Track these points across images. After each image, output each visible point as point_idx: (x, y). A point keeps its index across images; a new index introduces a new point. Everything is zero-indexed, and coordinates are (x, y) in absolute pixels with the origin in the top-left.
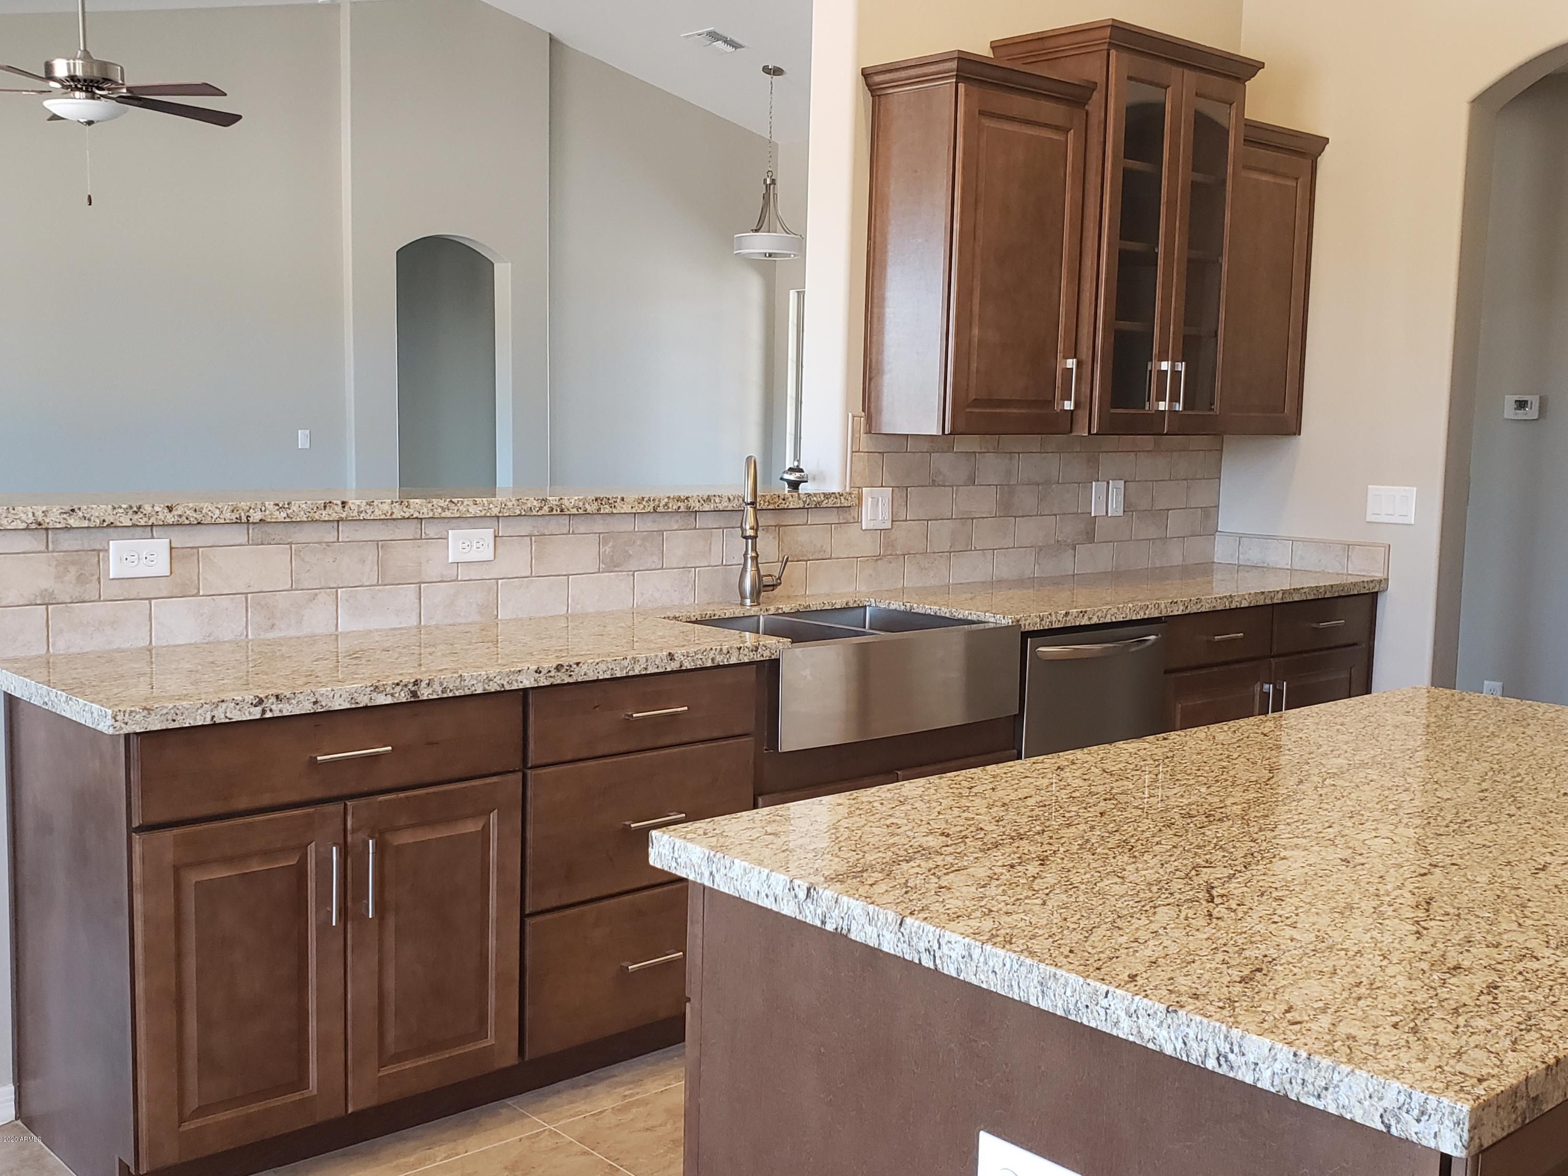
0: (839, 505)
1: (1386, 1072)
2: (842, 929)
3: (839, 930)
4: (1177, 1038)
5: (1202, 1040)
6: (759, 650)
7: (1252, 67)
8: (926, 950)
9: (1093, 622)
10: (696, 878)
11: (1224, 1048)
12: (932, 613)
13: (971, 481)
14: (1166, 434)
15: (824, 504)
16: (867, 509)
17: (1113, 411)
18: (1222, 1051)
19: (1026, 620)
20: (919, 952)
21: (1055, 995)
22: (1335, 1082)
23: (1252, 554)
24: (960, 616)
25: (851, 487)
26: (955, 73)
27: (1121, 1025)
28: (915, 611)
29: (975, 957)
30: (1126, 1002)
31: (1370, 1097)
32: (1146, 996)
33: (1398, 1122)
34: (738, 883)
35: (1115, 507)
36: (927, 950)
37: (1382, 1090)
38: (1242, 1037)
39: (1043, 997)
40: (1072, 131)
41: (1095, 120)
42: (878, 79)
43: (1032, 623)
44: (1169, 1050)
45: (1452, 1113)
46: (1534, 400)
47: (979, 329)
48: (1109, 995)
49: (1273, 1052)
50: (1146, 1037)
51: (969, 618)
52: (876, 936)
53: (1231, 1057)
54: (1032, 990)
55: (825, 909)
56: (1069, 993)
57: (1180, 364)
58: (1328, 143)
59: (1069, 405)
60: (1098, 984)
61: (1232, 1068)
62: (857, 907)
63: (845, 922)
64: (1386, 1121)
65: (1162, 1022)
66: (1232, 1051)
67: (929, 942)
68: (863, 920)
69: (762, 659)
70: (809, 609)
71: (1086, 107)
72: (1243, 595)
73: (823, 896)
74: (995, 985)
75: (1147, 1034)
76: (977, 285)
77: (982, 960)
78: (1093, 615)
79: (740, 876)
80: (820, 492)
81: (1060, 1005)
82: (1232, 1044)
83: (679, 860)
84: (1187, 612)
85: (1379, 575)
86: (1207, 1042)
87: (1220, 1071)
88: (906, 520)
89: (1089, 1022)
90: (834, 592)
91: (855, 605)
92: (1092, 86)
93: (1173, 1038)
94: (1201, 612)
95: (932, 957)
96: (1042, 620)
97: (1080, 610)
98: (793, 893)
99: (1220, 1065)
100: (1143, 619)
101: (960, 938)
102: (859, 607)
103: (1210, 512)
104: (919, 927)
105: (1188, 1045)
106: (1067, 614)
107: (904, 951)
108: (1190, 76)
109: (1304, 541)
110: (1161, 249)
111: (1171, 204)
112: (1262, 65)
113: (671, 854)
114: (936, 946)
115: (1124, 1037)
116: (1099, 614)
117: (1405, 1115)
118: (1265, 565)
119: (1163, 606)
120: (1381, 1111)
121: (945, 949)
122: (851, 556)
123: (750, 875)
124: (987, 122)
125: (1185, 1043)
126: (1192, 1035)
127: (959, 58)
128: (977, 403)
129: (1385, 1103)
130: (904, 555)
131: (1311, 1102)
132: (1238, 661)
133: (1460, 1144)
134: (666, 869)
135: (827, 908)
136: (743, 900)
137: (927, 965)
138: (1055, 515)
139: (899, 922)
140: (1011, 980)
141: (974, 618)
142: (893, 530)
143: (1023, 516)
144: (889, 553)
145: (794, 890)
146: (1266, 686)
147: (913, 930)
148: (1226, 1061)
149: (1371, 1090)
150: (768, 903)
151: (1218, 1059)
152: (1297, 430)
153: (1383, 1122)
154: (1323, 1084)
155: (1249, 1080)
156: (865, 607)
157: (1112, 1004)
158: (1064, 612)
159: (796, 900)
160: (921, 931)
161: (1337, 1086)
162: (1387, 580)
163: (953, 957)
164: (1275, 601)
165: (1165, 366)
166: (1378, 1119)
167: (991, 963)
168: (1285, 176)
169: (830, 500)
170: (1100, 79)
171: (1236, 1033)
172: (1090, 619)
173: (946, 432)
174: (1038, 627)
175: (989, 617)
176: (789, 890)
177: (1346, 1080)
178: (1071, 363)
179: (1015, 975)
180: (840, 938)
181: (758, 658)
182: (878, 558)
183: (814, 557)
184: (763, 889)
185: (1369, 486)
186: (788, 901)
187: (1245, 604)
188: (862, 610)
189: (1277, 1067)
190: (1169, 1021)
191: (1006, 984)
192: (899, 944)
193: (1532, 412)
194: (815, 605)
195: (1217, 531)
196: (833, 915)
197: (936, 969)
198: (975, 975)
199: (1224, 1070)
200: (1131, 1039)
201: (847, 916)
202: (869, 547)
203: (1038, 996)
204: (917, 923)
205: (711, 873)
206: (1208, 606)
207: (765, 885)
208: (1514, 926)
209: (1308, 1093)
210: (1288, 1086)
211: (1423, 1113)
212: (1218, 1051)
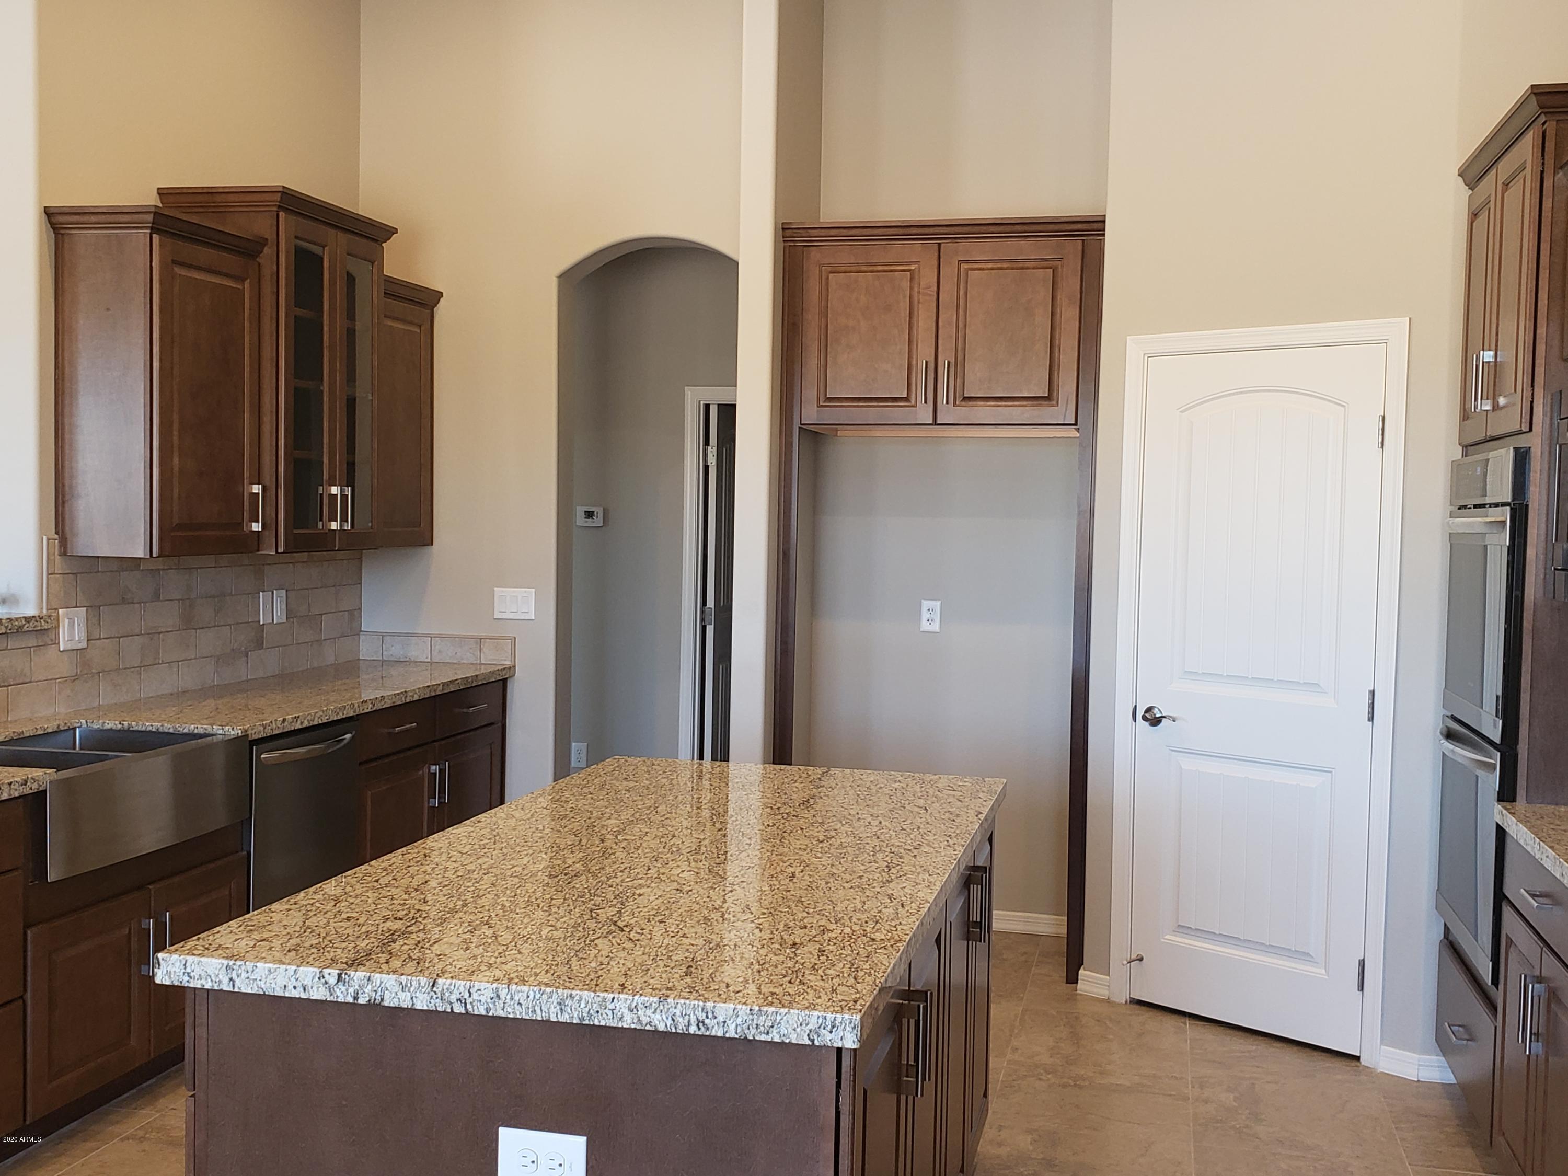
0: (39, 628)
1: (807, 1008)
2: (375, 999)
3: (372, 1001)
4: (667, 1018)
5: (685, 1015)
6: (28, 784)
7: (389, 232)
8: (457, 1000)
9: (304, 726)
10: (213, 986)
11: (702, 1016)
12: (154, 730)
13: (156, 597)
14: (338, 550)
15: (25, 628)
16: (64, 633)
17: (295, 531)
18: (700, 1019)
19: (252, 729)
20: (451, 1003)
21: (571, 1010)
22: (778, 1021)
23: (395, 650)
24: (186, 731)
25: (48, 610)
26: (150, 225)
27: (625, 1019)
28: (134, 729)
29: (502, 996)
30: (629, 1002)
31: (801, 1025)
32: (641, 995)
33: (819, 1036)
34: (262, 983)
35: (279, 615)
36: (459, 1000)
37: (807, 1019)
38: (714, 1007)
39: (562, 1013)
40: (248, 280)
41: (267, 272)
42: (61, 219)
43: (257, 732)
44: (661, 1028)
45: (850, 1023)
46: (599, 511)
47: (180, 456)
48: (615, 1000)
49: (736, 1012)
50: (644, 1023)
51: (196, 731)
52: (409, 998)
53: (707, 1021)
54: (552, 1010)
55: (357, 987)
56: (583, 1005)
57: (346, 488)
58: (442, 296)
59: (256, 527)
60: (606, 995)
61: (708, 1029)
62: (390, 980)
63: (379, 994)
64: (811, 1037)
65: (656, 1010)
66: (707, 1017)
67: (460, 993)
68: (397, 988)
69: (31, 792)
70: (22, 736)
71: (258, 259)
72: (414, 690)
73: (355, 978)
74: (520, 1013)
75: (645, 1020)
76: (176, 417)
77: (509, 997)
78: (305, 719)
79: (264, 976)
80: (22, 616)
81: (575, 1015)
82: (707, 1013)
83: (192, 974)
84: (374, 709)
85: (508, 663)
86: (689, 1015)
87: (700, 1033)
88: (99, 639)
89: (600, 1022)
90: (36, 715)
91: (66, 728)
92: (263, 242)
93: (665, 1018)
94: (385, 708)
95: (463, 1005)
96: (265, 728)
97: (294, 716)
98: (323, 981)
99: (699, 1029)
100: (343, 719)
101: (488, 985)
102: (69, 729)
103: (355, 614)
104: (451, 984)
105: (676, 1021)
106: (284, 720)
107: (437, 1005)
108: (342, 237)
109: (441, 637)
110: (326, 388)
111: (332, 348)
112: (395, 231)
113: (183, 971)
114: (466, 995)
115: (627, 1026)
116: (309, 718)
117: (823, 1030)
118: (408, 659)
119: (356, 706)
120: (808, 1032)
121: (475, 996)
122: (50, 677)
123: (276, 974)
124: (178, 270)
125: (673, 1020)
126: (678, 1013)
127: (155, 213)
128: (180, 527)
129: (810, 1027)
130: (99, 673)
131: (763, 1038)
132: (409, 749)
133: (856, 1040)
134: (176, 983)
135: (359, 986)
136: (269, 996)
137: (458, 1012)
138: (230, 625)
139: (431, 984)
140: (534, 1007)
141: (201, 731)
142: (88, 650)
143: (202, 628)
144: (85, 672)
145: (324, 977)
146: (433, 767)
147: (445, 987)
148: (704, 1025)
149: (801, 1020)
150: (298, 994)
151: (698, 1025)
152: (429, 541)
153: (809, 1039)
154: (770, 1024)
155: (720, 1034)
156: (74, 729)
157: (617, 1005)
158: (281, 719)
159: (327, 986)
160: (452, 987)
161: (779, 1023)
162: (514, 667)
163: (483, 1001)
164: (438, 693)
165: (334, 490)
166: (806, 1038)
167: (516, 998)
168: (411, 323)
169: (31, 624)
170: (269, 235)
171: (709, 1005)
172: (302, 723)
173: (154, 555)
174: (262, 735)
175: (217, 729)
176: (319, 978)
177: (785, 1018)
178: (256, 489)
179: (538, 1002)
180: (374, 1007)
181: (27, 791)
182: (75, 679)
183: (15, 682)
184: (290, 983)
185: (495, 589)
186: (318, 988)
187: (416, 698)
188: (72, 731)
189: (739, 1020)
190: (661, 1007)
191: (530, 1010)
192: (432, 1001)
193: (598, 521)
194: (28, 730)
195: (361, 631)
196: (366, 991)
197: (467, 1012)
198: (503, 1009)
199: (703, 1031)
200: (633, 1026)
201: (380, 989)
202: (65, 668)
203: (557, 1014)
204: (449, 981)
205: (231, 979)
206: (389, 702)
207: (293, 979)
208: (806, 915)
209: (760, 1032)
210: (747, 1031)
211: (833, 1027)
212: (697, 1019)
